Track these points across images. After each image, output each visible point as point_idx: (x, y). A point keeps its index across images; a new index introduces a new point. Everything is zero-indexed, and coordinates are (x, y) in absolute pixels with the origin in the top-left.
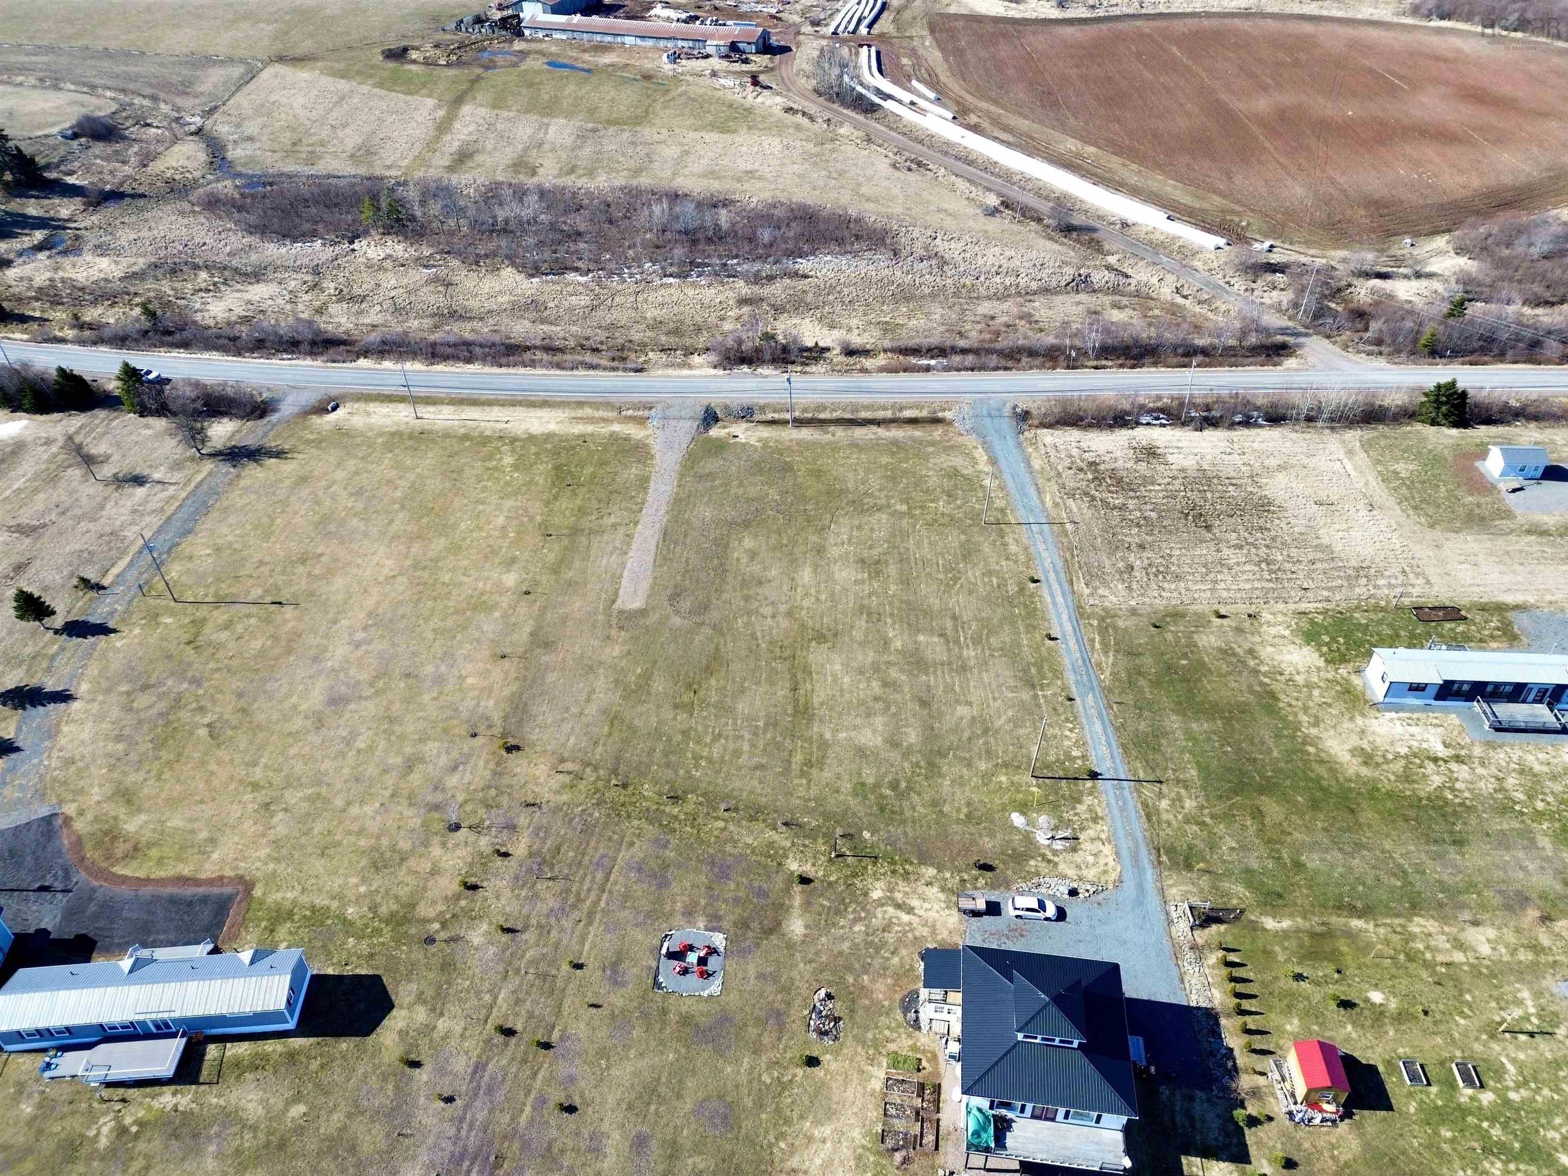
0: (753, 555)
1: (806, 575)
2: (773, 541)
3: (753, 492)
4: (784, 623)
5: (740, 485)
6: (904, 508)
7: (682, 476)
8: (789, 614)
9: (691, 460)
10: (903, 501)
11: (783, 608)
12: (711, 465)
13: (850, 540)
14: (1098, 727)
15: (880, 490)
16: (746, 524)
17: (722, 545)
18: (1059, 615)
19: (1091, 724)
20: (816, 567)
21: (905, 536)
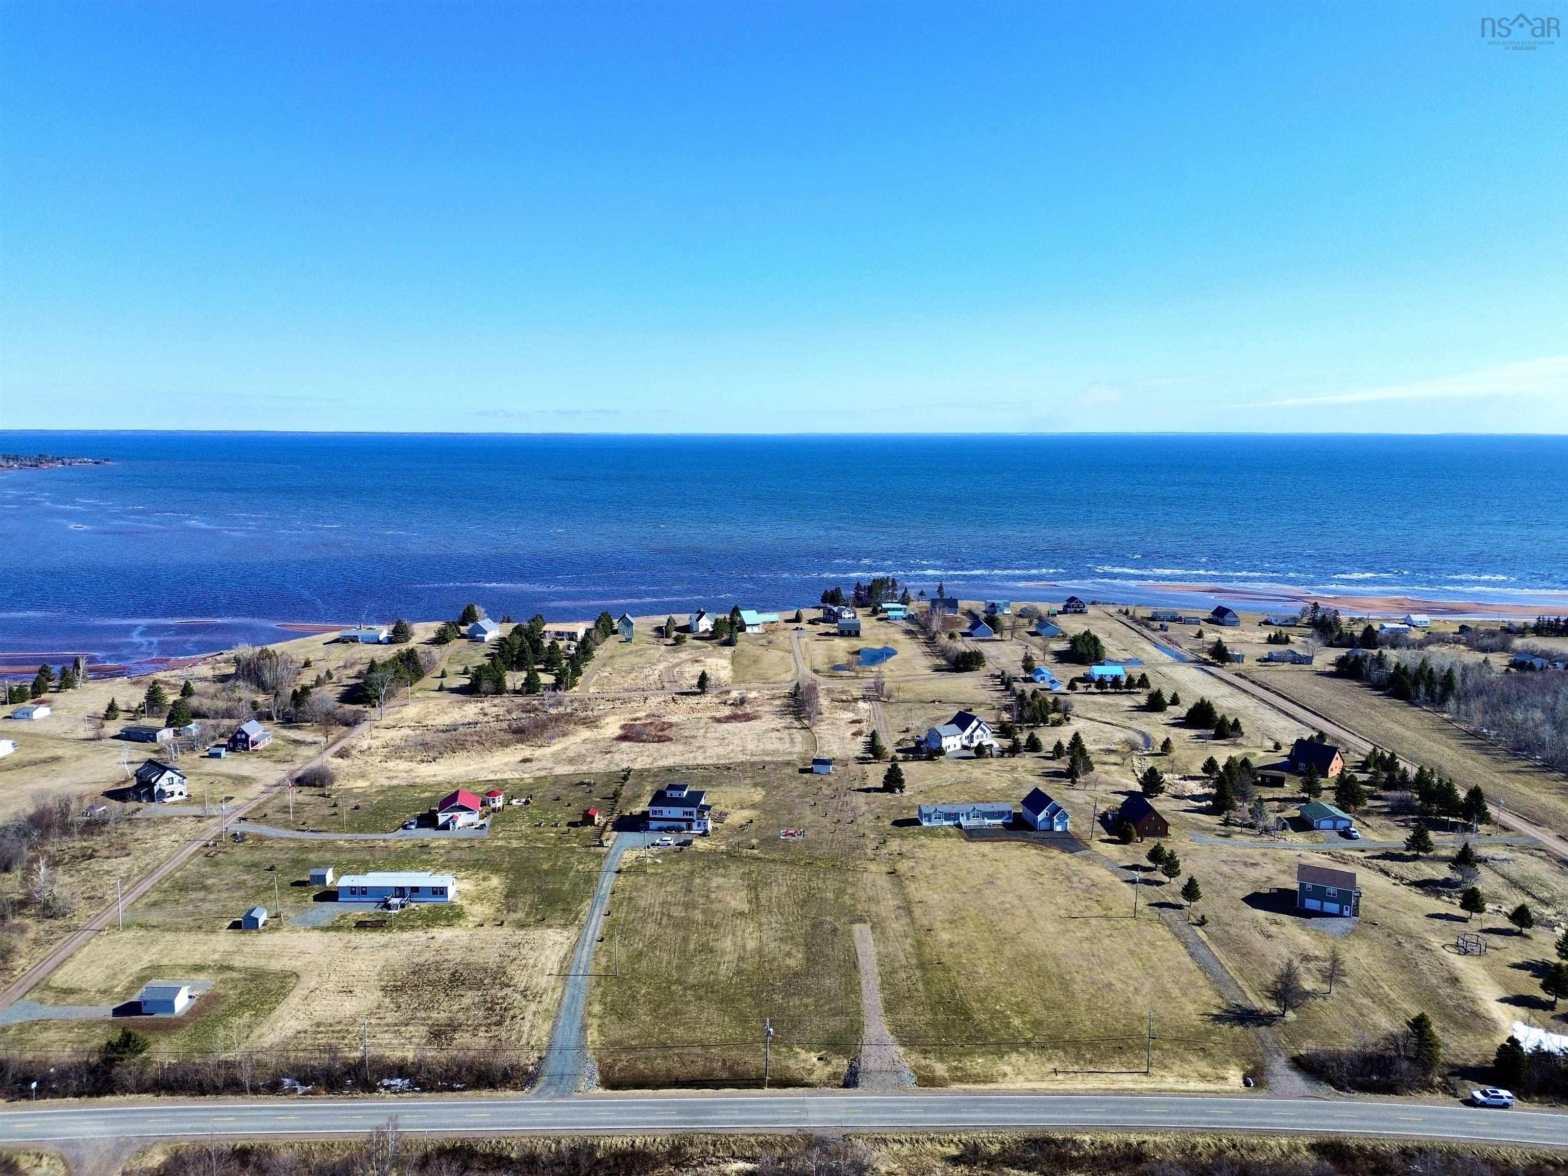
0: (789, 954)
1: (751, 945)
2: (776, 964)
3: (795, 1001)
4: (764, 920)
5: (806, 1006)
6: (673, 988)
7: (858, 1013)
8: (761, 925)
9: (856, 1030)
10: (673, 993)
11: (765, 927)
12: (836, 1024)
13: (719, 964)
14: (605, 885)
15: (690, 1002)
16: (796, 974)
17: (811, 960)
18: (596, 925)
19: (607, 887)
20: (744, 947)
21: (679, 968)
